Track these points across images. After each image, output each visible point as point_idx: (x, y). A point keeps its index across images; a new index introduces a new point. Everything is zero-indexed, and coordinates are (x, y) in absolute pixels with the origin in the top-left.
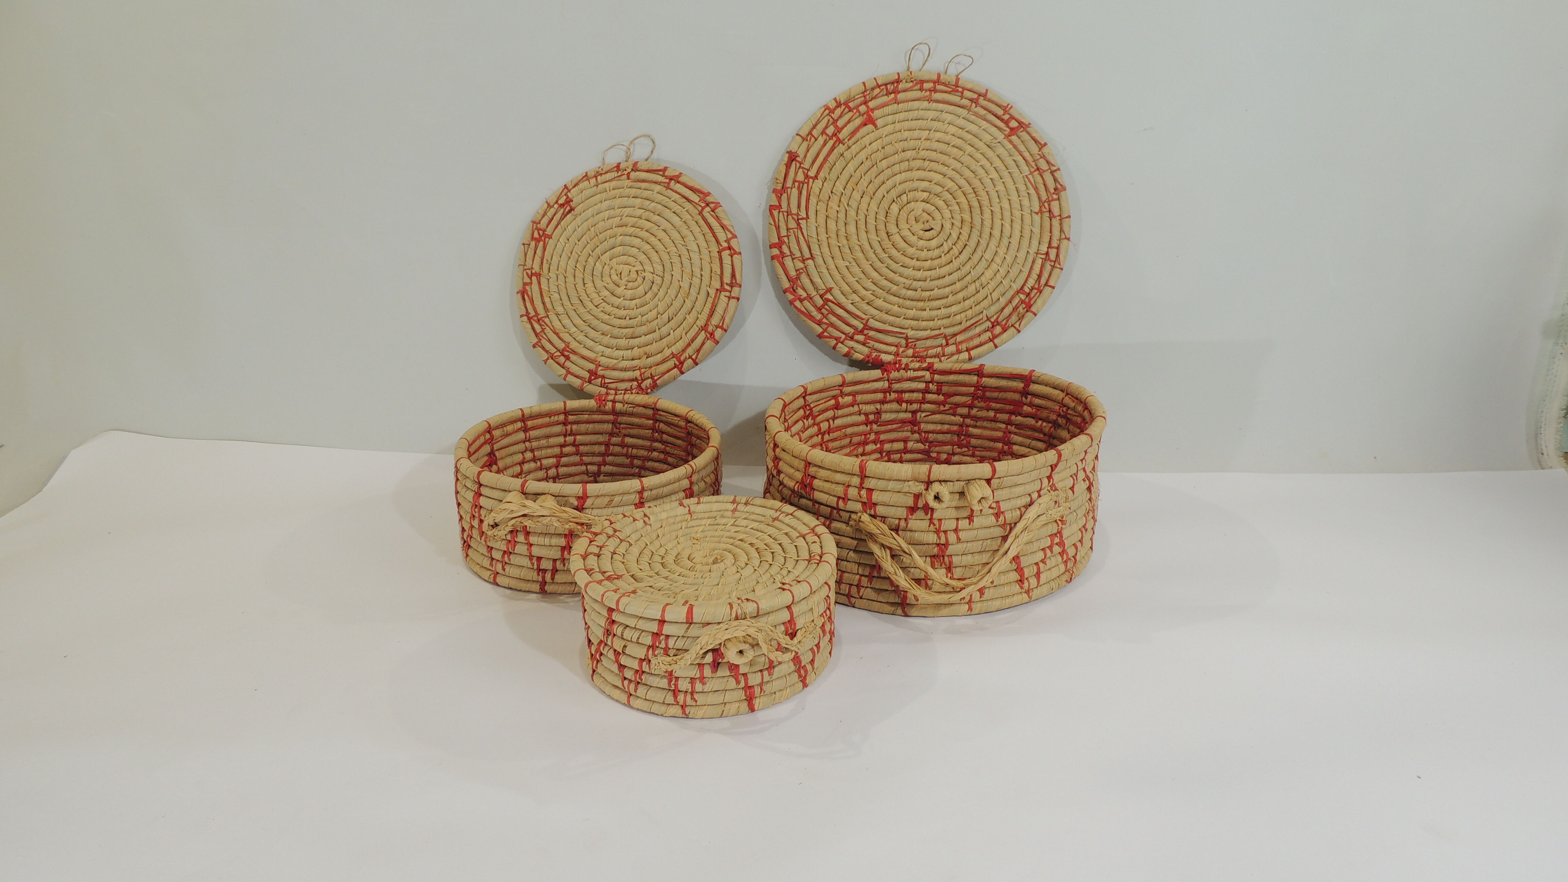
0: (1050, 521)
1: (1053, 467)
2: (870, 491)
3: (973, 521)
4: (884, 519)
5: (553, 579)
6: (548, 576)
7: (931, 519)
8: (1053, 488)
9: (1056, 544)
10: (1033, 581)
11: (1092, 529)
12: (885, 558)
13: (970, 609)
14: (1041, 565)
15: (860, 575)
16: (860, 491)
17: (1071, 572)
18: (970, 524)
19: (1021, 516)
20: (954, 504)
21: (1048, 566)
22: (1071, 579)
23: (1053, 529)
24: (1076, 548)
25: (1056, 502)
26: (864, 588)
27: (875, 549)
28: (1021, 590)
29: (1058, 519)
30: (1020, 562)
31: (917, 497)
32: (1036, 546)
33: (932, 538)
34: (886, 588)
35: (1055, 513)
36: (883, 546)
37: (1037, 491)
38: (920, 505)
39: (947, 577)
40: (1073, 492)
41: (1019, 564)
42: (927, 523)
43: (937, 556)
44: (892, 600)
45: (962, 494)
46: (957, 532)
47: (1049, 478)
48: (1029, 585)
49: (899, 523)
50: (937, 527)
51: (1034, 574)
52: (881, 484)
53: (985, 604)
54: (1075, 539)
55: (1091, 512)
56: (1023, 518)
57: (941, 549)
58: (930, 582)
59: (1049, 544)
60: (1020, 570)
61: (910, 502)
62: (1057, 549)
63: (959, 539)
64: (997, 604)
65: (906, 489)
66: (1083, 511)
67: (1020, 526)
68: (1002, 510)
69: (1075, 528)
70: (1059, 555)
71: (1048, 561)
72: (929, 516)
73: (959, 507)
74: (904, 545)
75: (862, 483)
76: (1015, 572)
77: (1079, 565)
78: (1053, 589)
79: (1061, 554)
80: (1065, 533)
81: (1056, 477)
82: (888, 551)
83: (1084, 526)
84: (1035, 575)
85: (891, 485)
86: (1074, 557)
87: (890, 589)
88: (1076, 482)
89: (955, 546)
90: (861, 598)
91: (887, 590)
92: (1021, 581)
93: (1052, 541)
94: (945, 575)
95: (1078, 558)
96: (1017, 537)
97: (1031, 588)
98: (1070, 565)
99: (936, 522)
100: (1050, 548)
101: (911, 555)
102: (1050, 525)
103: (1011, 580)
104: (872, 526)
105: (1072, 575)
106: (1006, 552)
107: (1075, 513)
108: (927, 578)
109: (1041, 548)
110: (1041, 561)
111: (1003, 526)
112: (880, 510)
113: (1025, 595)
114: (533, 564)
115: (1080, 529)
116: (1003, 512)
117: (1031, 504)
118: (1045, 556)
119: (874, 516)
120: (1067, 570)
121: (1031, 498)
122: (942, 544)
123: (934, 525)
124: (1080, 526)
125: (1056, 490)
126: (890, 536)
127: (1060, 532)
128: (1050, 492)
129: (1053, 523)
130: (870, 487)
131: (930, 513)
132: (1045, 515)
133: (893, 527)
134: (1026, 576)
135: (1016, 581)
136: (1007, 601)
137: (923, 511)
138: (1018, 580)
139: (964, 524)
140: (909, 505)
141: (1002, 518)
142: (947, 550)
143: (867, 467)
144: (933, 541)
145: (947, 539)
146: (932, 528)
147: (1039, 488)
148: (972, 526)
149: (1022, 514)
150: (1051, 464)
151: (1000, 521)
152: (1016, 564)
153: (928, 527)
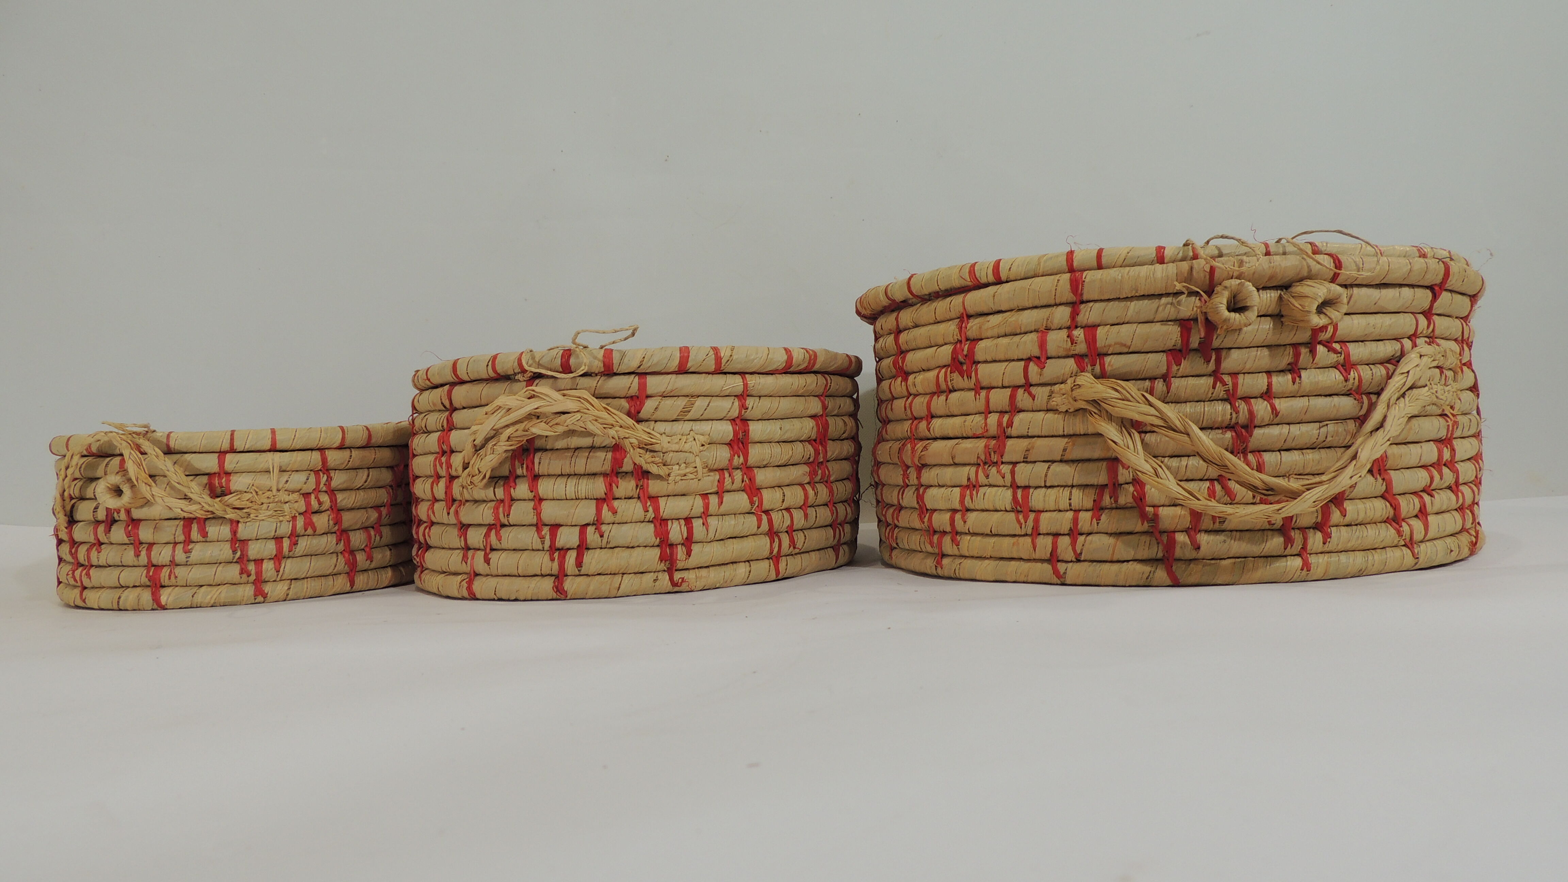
1: (1435, 291)
2: (1090, 329)
3: (1300, 378)
5: (579, 563)
6: (571, 558)
7: (1216, 373)
8: (1434, 338)
10: (1417, 526)
12: (1131, 447)
13: (1306, 566)
14: (1427, 497)
15: (1075, 511)
16: (1070, 333)
18: (1294, 382)
19: (1388, 379)
20: (1262, 337)
23: (1440, 428)
25: (1441, 368)
26: (1088, 537)
27: (1109, 431)
28: (1397, 541)
30: (1390, 482)
31: (1188, 325)
33: (1220, 411)
34: (1130, 529)
37: (1411, 337)
38: (1194, 342)
41: (1388, 484)
42: (1209, 380)
44: (1144, 553)
46: (1271, 400)
47: (1428, 313)
48: (1410, 532)
49: (1153, 385)
50: (1230, 388)
52: (1112, 312)
53: (1333, 559)
56: (1391, 381)
57: (1238, 435)
60: (1390, 497)
61: (1172, 334)
63: (1274, 414)
65: (1163, 314)
68: (1354, 360)
72: (1212, 366)
73: (1270, 347)
75: (1074, 314)
76: (1382, 499)
81: (1437, 321)
84: (1420, 513)
85: (1133, 308)
87: (1139, 528)
89: (1267, 430)
90: (1079, 559)
91: (1133, 533)
92: (1395, 521)
97: (1415, 539)
99: (1227, 379)
101: (1188, 434)
103: (1379, 516)
109: (1422, 463)
110: (1425, 489)
111: (1356, 392)
112: (1113, 363)
113: (1407, 552)
114: (542, 538)
116: (1356, 365)
117: (1401, 357)
118: (1431, 484)
119: (1104, 378)
121: (1400, 347)
122: (1242, 426)
123: (1224, 384)
126: (1141, 400)
130: (1091, 321)
131: (1213, 360)
132: (1426, 388)
134: (1404, 512)
135: (1385, 519)
136: (1377, 557)
137: (1200, 355)
138: (1390, 517)
139: (1281, 382)
140: (1170, 344)
141: (1353, 374)
142: (1251, 436)
143: (1085, 278)
144: (1222, 417)
145: (1251, 413)
146: (1220, 390)
147: (1413, 333)
148: (1300, 387)
149: (1390, 374)
150: (1433, 283)
151: (1351, 381)
152: (1385, 483)
153: (1211, 390)
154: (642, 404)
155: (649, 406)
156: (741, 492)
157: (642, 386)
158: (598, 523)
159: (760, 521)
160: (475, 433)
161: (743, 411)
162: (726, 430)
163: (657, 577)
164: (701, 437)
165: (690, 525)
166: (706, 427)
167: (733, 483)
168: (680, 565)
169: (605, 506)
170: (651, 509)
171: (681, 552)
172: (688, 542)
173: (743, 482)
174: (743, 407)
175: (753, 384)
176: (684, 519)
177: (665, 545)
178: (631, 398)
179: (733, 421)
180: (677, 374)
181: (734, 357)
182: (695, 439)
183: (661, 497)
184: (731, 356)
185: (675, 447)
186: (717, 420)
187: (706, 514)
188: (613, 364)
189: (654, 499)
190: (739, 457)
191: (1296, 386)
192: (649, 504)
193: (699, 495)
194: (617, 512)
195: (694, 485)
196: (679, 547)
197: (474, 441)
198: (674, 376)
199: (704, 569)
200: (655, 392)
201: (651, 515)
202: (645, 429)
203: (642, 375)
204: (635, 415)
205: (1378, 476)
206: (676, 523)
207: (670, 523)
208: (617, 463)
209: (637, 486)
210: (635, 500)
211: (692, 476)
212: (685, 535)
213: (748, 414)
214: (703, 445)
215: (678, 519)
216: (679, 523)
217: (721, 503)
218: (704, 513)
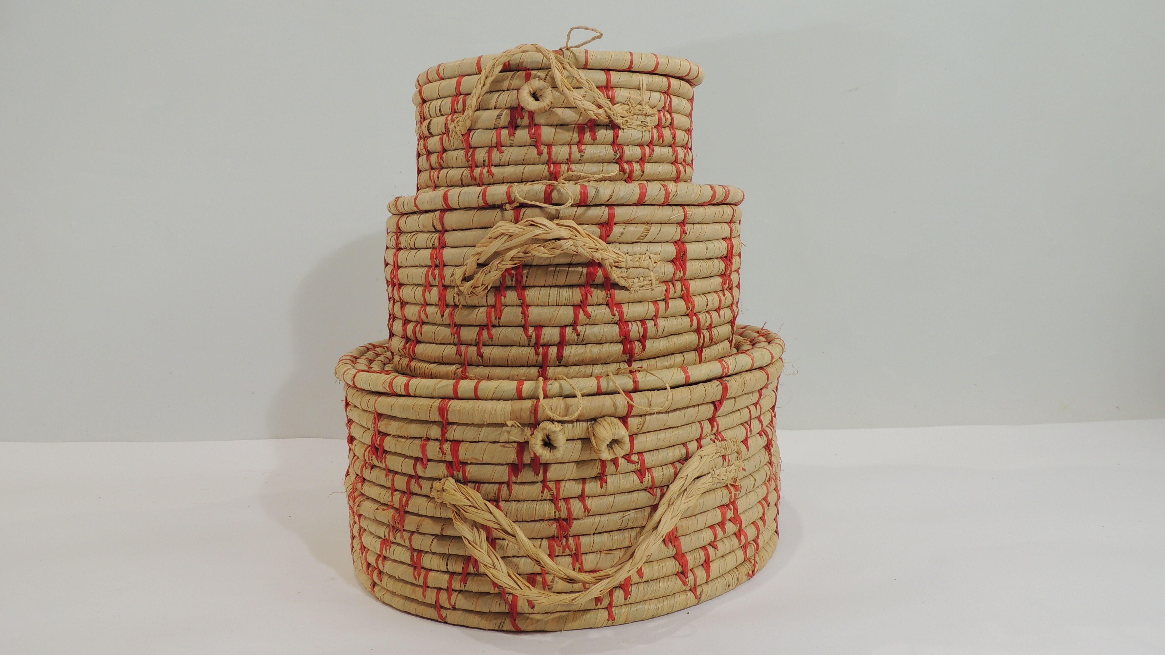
0: (719, 485)
1: (716, 405)
2: (456, 443)
3: (606, 482)
4: (478, 483)
7: (544, 482)
8: (718, 435)
9: (729, 520)
10: (701, 573)
11: (776, 505)
12: (478, 543)
13: (611, 617)
14: (711, 550)
15: (450, 574)
16: (441, 444)
17: (753, 562)
18: (601, 487)
19: (676, 474)
20: (576, 456)
21: (721, 552)
22: (753, 571)
23: (723, 497)
24: (758, 528)
25: (724, 457)
26: (457, 593)
27: (463, 530)
28: (684, 588)
29: (729, 483)
30: (680, 545)
31: (522, 446)
32: (701, 521)
33: (547, 509)
34: (487, 590)
35: (727, 474)
36: (475, 525)
37: (697, 440)
38: (527, 459)
39: (574, 569)
40: (747, 447)
41: (678, 547)
42: (539, 487)
43: (558, 537)
44: (496, 608)
45: (586, 441)
46: (584, 500)
47: (712, 420)
48: (695, 579)
49: (499, 490)
50: (554, 491)
51: (701, 563)
52: (470, 433)
53: (634, 608)
54: (757, 513)
55: (772, 479)
56: (679, 476)
57: (561, 527)
58: (549, 578)
59: (719, 519)
60: (679, 557)
61: (511, 456)
62: (731, 527)
63: (586, 509)
64: (652, 607)
65: (504, 438)
66: (761, 477)
67: (675, 488)
68: (648, 465)
69: (754, 498)
70: (734, 536)
71: (720, 545)
72: (540, 477)
73: (584, 462)
74: (505, 522)
75: (443, 434)
76: (673, 559)
77: (762, 553)
78: (729, 586)
79: (738, 534)
80: (741, 504)
81: (722, 422)
82: (483, 534)
83: (765, 499)
84: (702, 565)
85: (485, 433)
86: (755, 541)
87: (492, 591)
88: (749, 434)
89: (582, 521)
90: (454, 608)
91: (489, 593)
92: (682, 574)
93: (723, 515)
94: (571, 566)
95: (760, 542)
96: (670, 504)
97: (698, 584)
98: (750, 551)
99: (552, 485)
100: (722, 524)
101: (515, 537)
102: (719, 492)
103: (669, 572)
104: (459, 495)
105: (754, 565)
106: (656, 527)
107: (752, 479)
108: (543, 573)
109: (708, 525)
110: (709, 544)
111: (650, 489)
112: (472, 471)
113: (690, 594)
115: (759, 502)
116: (649, 469)
117: (687, 457)
118: (715, 538)
119: (465, 482)
120: (746, 560)
121: (687, 450)
122: (564, 520)
123: (550, 489)
124: (760, 498)
125: (723, 439)
126: (485, 508)
127: (733, 503)
128: (714, 442)
129: (722, 489)
130: (456, 438)
131: (541, 472)
132: (710, 475)
133: (492, 496)
134: (690, 565)
135: (676, 573)
136: (666, 603)
137: (531, 469)
138: (679, 572)
139: (592, 487)
140: (510, 461)
141: (648, 476)
142: (571, 527)
143: (449, 408)
144: (549, 515)
145: (569, 510)
146: (547, 494)
147: (699, 437)
148: (606, 491)
149: (677, 471)
150: (714, 400)
151: (646, 482)
152: (675, 549)
153: (541, 494)
154: (611, 229)
155: (617, 230)
156: (679, 299)
157: (611, 216)
158: (574, 325)
159: (692, 321)
160: (479, 254)
161: (684, 235)
162: (671, 250)
163: (620, 367)
164: (655, 256)
165: (645, 326)
166: (657, 248)
167: (675, 292)
168: (637, 357)
169: (581, 312)
170: (617, 314)
171: (637, 346)
172: (643, 339)
173: (682, 291)
174: (684, 232)
175: (691, 214)
176: (640, 321)
177: (625, 340)
178: (601, 224)
179: (675, 243)
180: (637, 206)
181: (679, 192)
182: (650, 258)
183: (623, 304)
184: (676, 191)
185: (637, 264)
186: (664, 242)
187: (655, 317)
188: (588, 197)
189: (619, 305)
190: (680, 271)
191: (603, 490)
192: (615, 309)
193: (651, 302)
194: (591, 316)
195: (648, 293)
196: (636, 343)
197: (478, 260)
198: (635, 207)
199: (652, 360)
200: (622, 220)
201: (617, 318)
202: (614, 250)
203: (610, 206)
204: (605, 237)
205: (670, 544)
206: (634, 324)
207: (630, 324)
208: (591, 276)
209: (607, 295)
210: (604, 307)
211: (647, 287)
212: (641, 334)
213: (686, 238)
214: (655, 263)
215: (635, 321)
216: (637, 324)
217: (667, 308)
218: (655, 316)
